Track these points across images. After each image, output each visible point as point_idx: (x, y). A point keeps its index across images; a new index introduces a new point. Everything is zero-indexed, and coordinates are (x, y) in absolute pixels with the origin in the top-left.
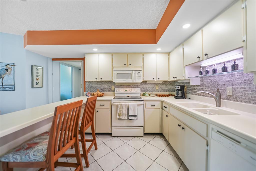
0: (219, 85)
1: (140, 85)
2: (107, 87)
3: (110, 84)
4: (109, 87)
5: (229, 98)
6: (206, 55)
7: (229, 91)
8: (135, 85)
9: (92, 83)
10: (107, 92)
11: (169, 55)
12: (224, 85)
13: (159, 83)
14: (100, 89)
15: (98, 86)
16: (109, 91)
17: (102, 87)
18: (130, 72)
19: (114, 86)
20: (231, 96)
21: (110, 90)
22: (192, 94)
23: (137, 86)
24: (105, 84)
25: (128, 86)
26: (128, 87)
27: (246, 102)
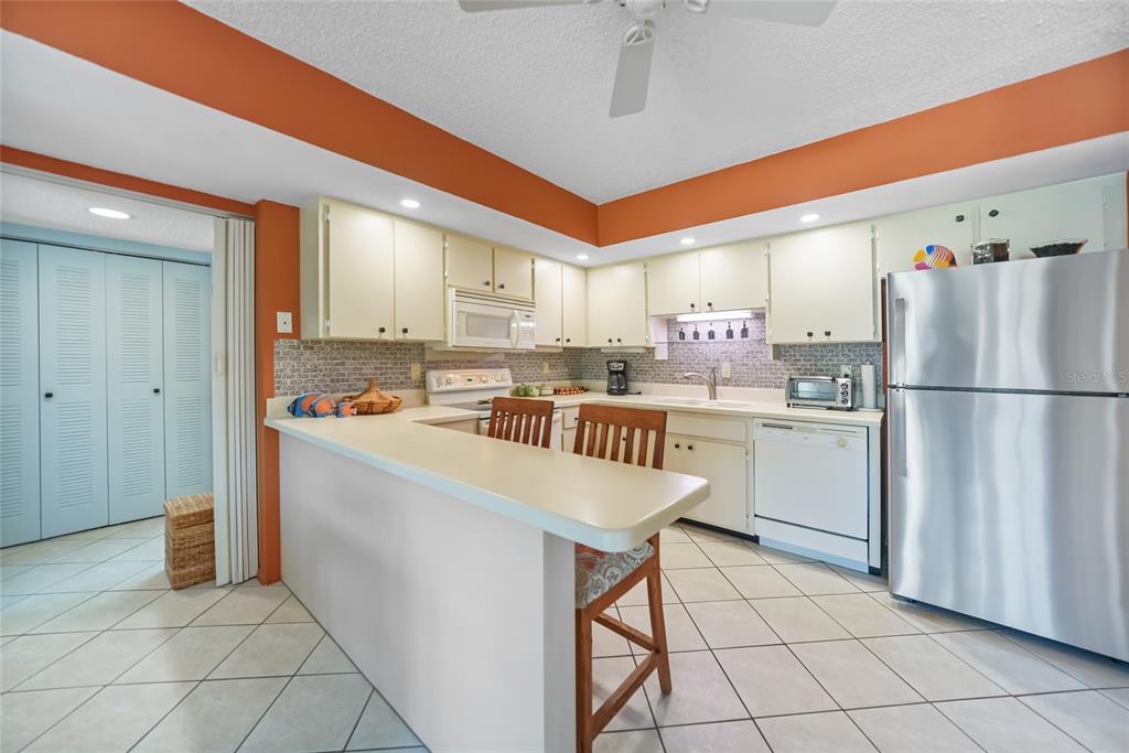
0: (708, 360)
1: (502, 358)
2: (391, 368)
3: (405, 354)
4: (399, 366)
5: (726, 382)
6: (710, 304)
7: (725, 371)
8: (490, 358)
9: (312, 348)
10: (391, 389)
11: (586, 275)
12: (718, 360)
13: (551, 354)
14: (358, 380)
15: (349, 364)
16: (401, 385)
17: (368, 370)
18: (506, 313)
19: (419, 365)
20: (729, 380)
21: (402, 383)
22: (644, 381)
23: (496, 362)
24: (381, 353)
25: (469, 362)
26: (469, 365)
27: (749, 386)
